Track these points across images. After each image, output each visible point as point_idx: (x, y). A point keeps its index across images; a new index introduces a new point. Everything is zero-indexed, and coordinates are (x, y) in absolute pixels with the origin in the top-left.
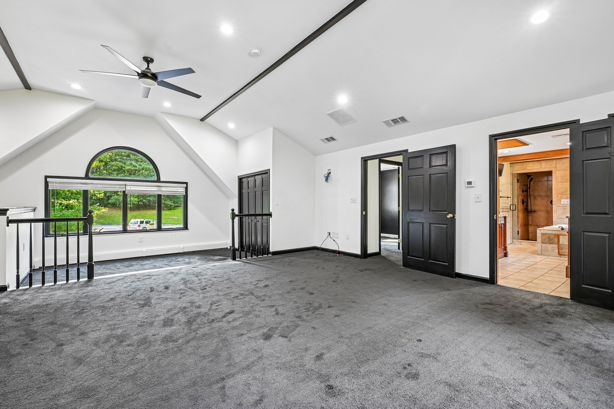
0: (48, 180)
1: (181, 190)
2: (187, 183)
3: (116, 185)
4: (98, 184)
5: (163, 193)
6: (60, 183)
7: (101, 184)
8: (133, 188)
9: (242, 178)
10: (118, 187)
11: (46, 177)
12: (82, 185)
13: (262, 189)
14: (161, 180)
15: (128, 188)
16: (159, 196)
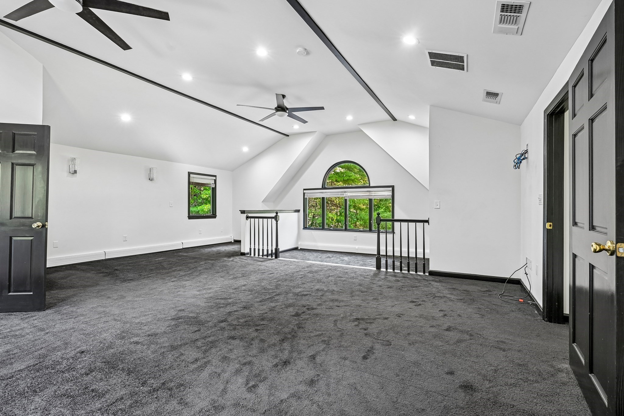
1: (387, 193)
2: (393, 187)
3: (339, 192)
5: (373, 198)
6: (310, 193)
7: (330, 192)
8: (350, 194)
11: (304, 190)
12: (321, 194)
14: (371, 186)
15: (347, 194)
16: (370, 200)
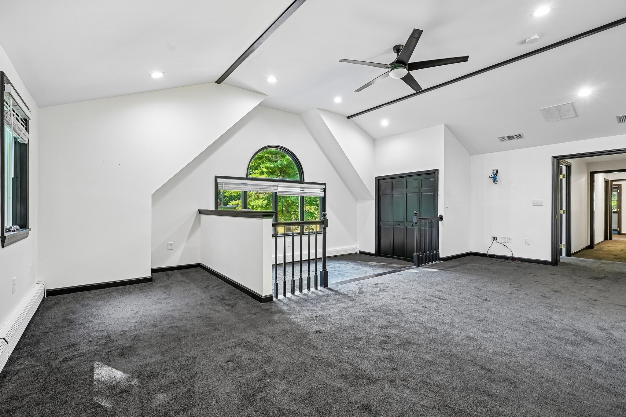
0: (219, 180)
1: (318, 191)
2: (325, 185)
3: (270, 186)
4: (256, 185)
5: (305, 195)
6: (227, 184)
7: (258, 185)
8: (285, 189)
9: (381, 179)
10: (272, 188)
11: (217, 178)
13: (420, 190)
14: (305, 181)
15: (279, 189)
16: (303, 198)
